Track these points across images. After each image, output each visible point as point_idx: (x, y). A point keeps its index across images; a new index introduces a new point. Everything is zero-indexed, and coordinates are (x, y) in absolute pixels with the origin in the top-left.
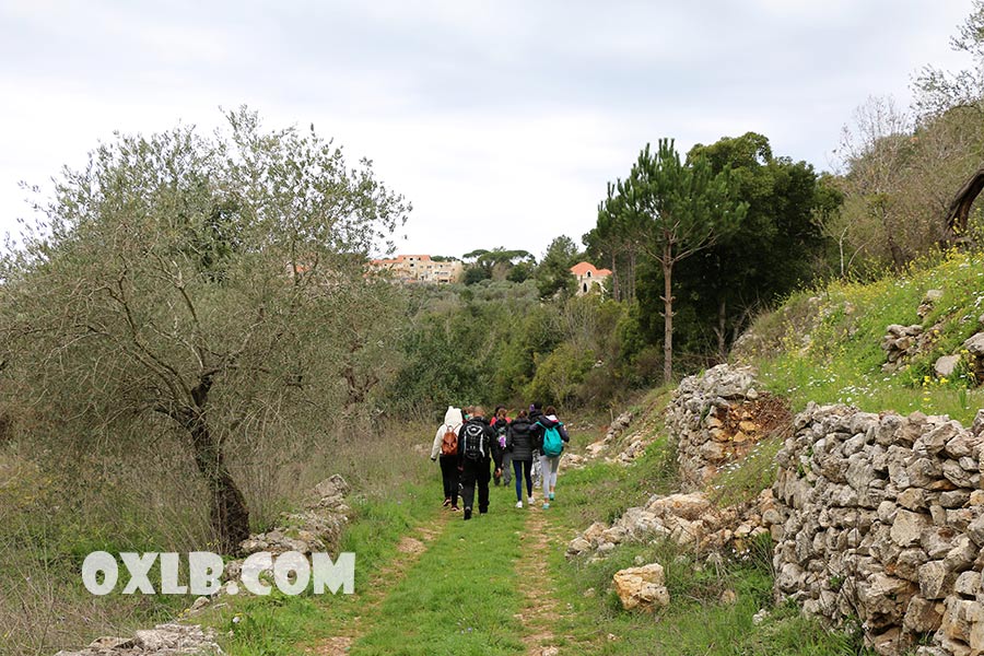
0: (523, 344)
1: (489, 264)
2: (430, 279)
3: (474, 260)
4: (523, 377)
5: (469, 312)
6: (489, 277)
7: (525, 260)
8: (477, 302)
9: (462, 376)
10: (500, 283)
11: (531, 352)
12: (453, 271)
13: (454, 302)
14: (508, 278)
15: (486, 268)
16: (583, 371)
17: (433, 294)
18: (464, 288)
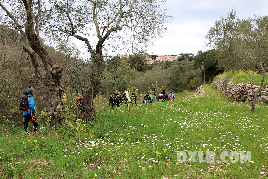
0: (188, 77)
1: (184, 57)
2: (171, 60)
3: (181, 56)
4: (188, 83)
5: (179, 68)
6: (184, 60)
7: (192, 55)
8: (181, 65)
9: (177, 84)
10: (186, 61)
11: (189, 79)
12: (176, 58)
13: (176, 65)
14: (188, 60)
15: (184, 58)
16: (197, 83)
17: (172, 63)
18: (178, 62)
